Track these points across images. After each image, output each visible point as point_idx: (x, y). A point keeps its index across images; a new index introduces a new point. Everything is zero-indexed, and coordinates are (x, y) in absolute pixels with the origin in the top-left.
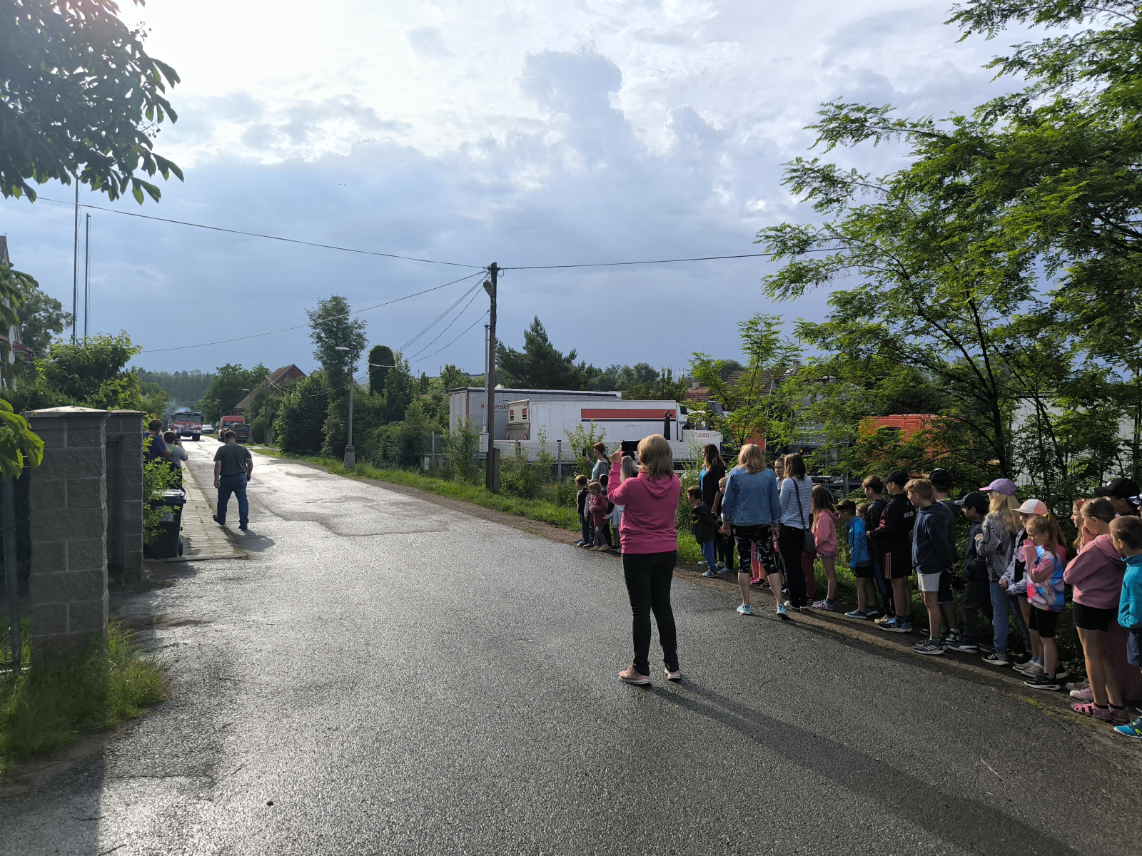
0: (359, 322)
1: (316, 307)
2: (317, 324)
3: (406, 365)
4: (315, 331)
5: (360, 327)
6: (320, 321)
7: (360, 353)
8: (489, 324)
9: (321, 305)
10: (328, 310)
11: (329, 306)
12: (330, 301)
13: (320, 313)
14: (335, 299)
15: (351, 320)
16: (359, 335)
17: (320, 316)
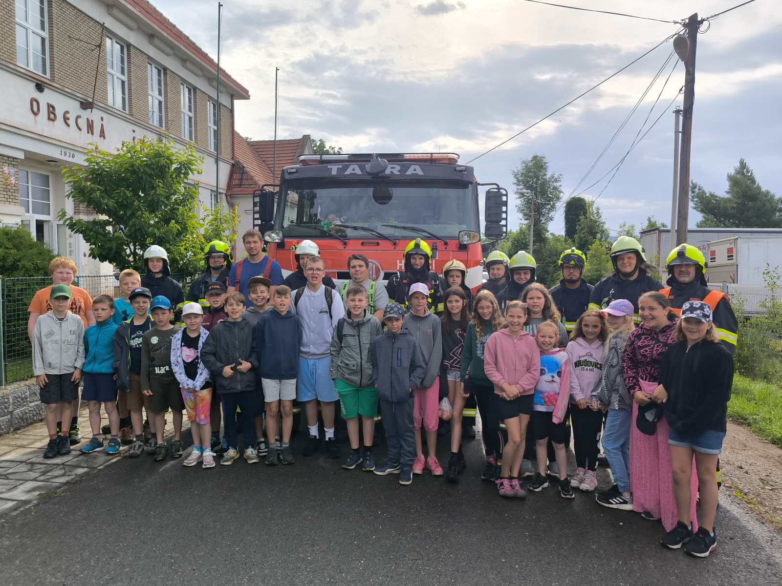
0: (556, 176)
1: (519, 167)
2: (520, 182)
3: (598, 212)
5: (556, 181)
7: (557, 204)
8: (682, 109)
9: (524, 165)
10: (529, 168)
11: (530, 164)
12: (531, 161)
13: (522, 172)
14: (535, 158)
15: (549, 175)
16: (555, 188)
17: (522, 174)
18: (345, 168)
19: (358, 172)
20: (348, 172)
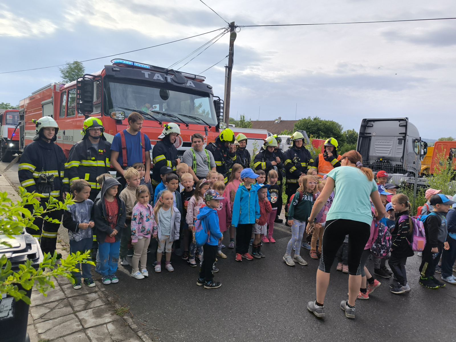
1: (65, 67)
2: (66, 76)
4: (64, 80)
6: (67, 75)
8: (228, 66)
9: (68, 66)
10: (72, 69)
11: (73, 66)
12: (73, 64)
14: (76, 62)
17: (67, 71)
18: (153, 75)
19: (162, 79)
20: (155, 78)
